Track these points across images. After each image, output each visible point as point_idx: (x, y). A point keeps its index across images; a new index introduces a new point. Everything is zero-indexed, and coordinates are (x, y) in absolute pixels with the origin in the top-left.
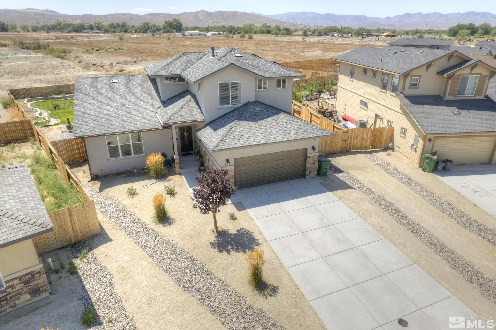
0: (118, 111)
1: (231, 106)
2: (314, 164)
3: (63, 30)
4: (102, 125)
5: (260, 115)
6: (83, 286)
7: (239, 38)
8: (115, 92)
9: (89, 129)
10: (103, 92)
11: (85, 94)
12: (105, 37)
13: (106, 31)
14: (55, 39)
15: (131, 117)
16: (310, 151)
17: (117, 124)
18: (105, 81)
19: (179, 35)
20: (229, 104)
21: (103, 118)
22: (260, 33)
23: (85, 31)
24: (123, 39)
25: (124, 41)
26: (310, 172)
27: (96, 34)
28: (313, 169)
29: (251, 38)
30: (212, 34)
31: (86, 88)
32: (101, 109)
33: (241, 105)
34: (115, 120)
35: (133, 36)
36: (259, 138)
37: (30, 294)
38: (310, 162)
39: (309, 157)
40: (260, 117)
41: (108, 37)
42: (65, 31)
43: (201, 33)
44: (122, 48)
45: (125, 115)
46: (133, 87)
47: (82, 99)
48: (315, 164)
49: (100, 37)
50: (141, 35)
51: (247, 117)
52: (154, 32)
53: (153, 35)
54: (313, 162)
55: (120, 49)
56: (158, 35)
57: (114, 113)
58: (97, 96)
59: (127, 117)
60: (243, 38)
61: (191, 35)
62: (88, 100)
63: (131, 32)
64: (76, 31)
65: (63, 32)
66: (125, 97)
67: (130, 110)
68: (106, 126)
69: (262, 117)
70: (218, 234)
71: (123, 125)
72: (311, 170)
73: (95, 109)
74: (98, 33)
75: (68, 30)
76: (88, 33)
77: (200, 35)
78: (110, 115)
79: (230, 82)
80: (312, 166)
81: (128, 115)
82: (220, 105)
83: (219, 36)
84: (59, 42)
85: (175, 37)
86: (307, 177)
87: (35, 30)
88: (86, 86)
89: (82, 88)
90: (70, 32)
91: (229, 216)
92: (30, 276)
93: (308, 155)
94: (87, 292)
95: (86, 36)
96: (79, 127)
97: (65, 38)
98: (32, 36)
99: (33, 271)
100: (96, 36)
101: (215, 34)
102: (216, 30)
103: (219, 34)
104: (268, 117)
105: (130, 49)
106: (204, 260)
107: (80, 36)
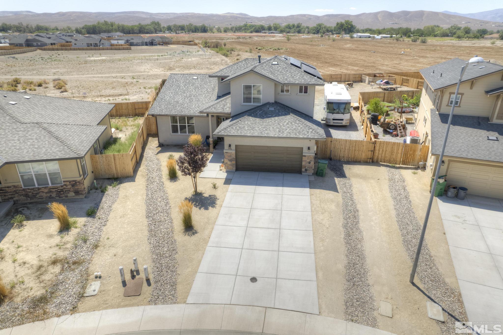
0: (184, 100)
1: (253, 104)
2: (309, 163)
3: (246, 31)
4: (169, 108)
5: (270, 114)
6: (101, 199)
7: (411, 42)
8: (190, 86)
9: (160, 110)
10: (182, 86)
11: (170, 86)
12: (278, 37)
13: (282, 32)
14: (235, 39)
15: (190, 105)
16: (305, 150)
17: (179, 109)
18: (188, 77)
19: (347, 37)
20: (251, 102)
21: (172, 104)
22: (442, 37)
23: (263, 31)
24: (290, 39)
25: (291, 41)
26: (306, 170)
27: (272, 34)
28: (309, 167)
29: (424, 42)
30: (381, 36)
31: (173, 81)
32: (174, 97)
33: (261, 104)
34: (179, 106)
35: (303, 37)
36: (255, 131)
37: (75, 193)
38: (306, 161)
39: (305, 156)
40: (269, 115)
41: (280, 37)
42: (248, 31)
43: (371, 35)
44: (281, 49)
45: (188, 103)
46: (204, 83)
47: (166, 89)
48: (311, 163)
49: (273, 37)
50: (311, 36)
51: (258, 114)
52: (324, 33)
53: (322, 36)
54: (309, 161)
55: (279, 49)
56: (327, 37)
57: (181, 101)
58: (177, 88)
59: (187, 105)
60: (415, 41)
61: (360, 37)
62: (170, 90)
63: (304, 33)
64: (257, 31)
65: (246, 32)
66: (195, 90)
67: (193, 100)
68: (171, 110)
69: (271, 115)
70: (196, 194)
71: (182, 110)
72: (306, 168)
73: (170, 97)
74: (274, 33)
75: (250, 31)
76: (265, 33)
77: (370, 37)
78: (177, 102)
79: (252, 85)
80: (308, 164)
81: (189, 104)
82: (244, 102)
83: (390, 39)
84: (237, 41)
85: (342, 39)
86: (303, 173)
87: (225, 31)
88: (174, 80)
89: (171, 81)
90: (251, 32)
91: (212, 185)
92: (74, 182)
93: (304, 154)
94: (100, 202)
95: (261, 36)
96: (155, 108)
97: (243, 38)
98: (221, 36)
99: (76, 180)
100: (270, 36)
101: (386, 37)
102: (389, 33)
103: (391, 37)
104: (276, 116)
105: (288, 49)
106: (172, 206)
107: (257, 36)
